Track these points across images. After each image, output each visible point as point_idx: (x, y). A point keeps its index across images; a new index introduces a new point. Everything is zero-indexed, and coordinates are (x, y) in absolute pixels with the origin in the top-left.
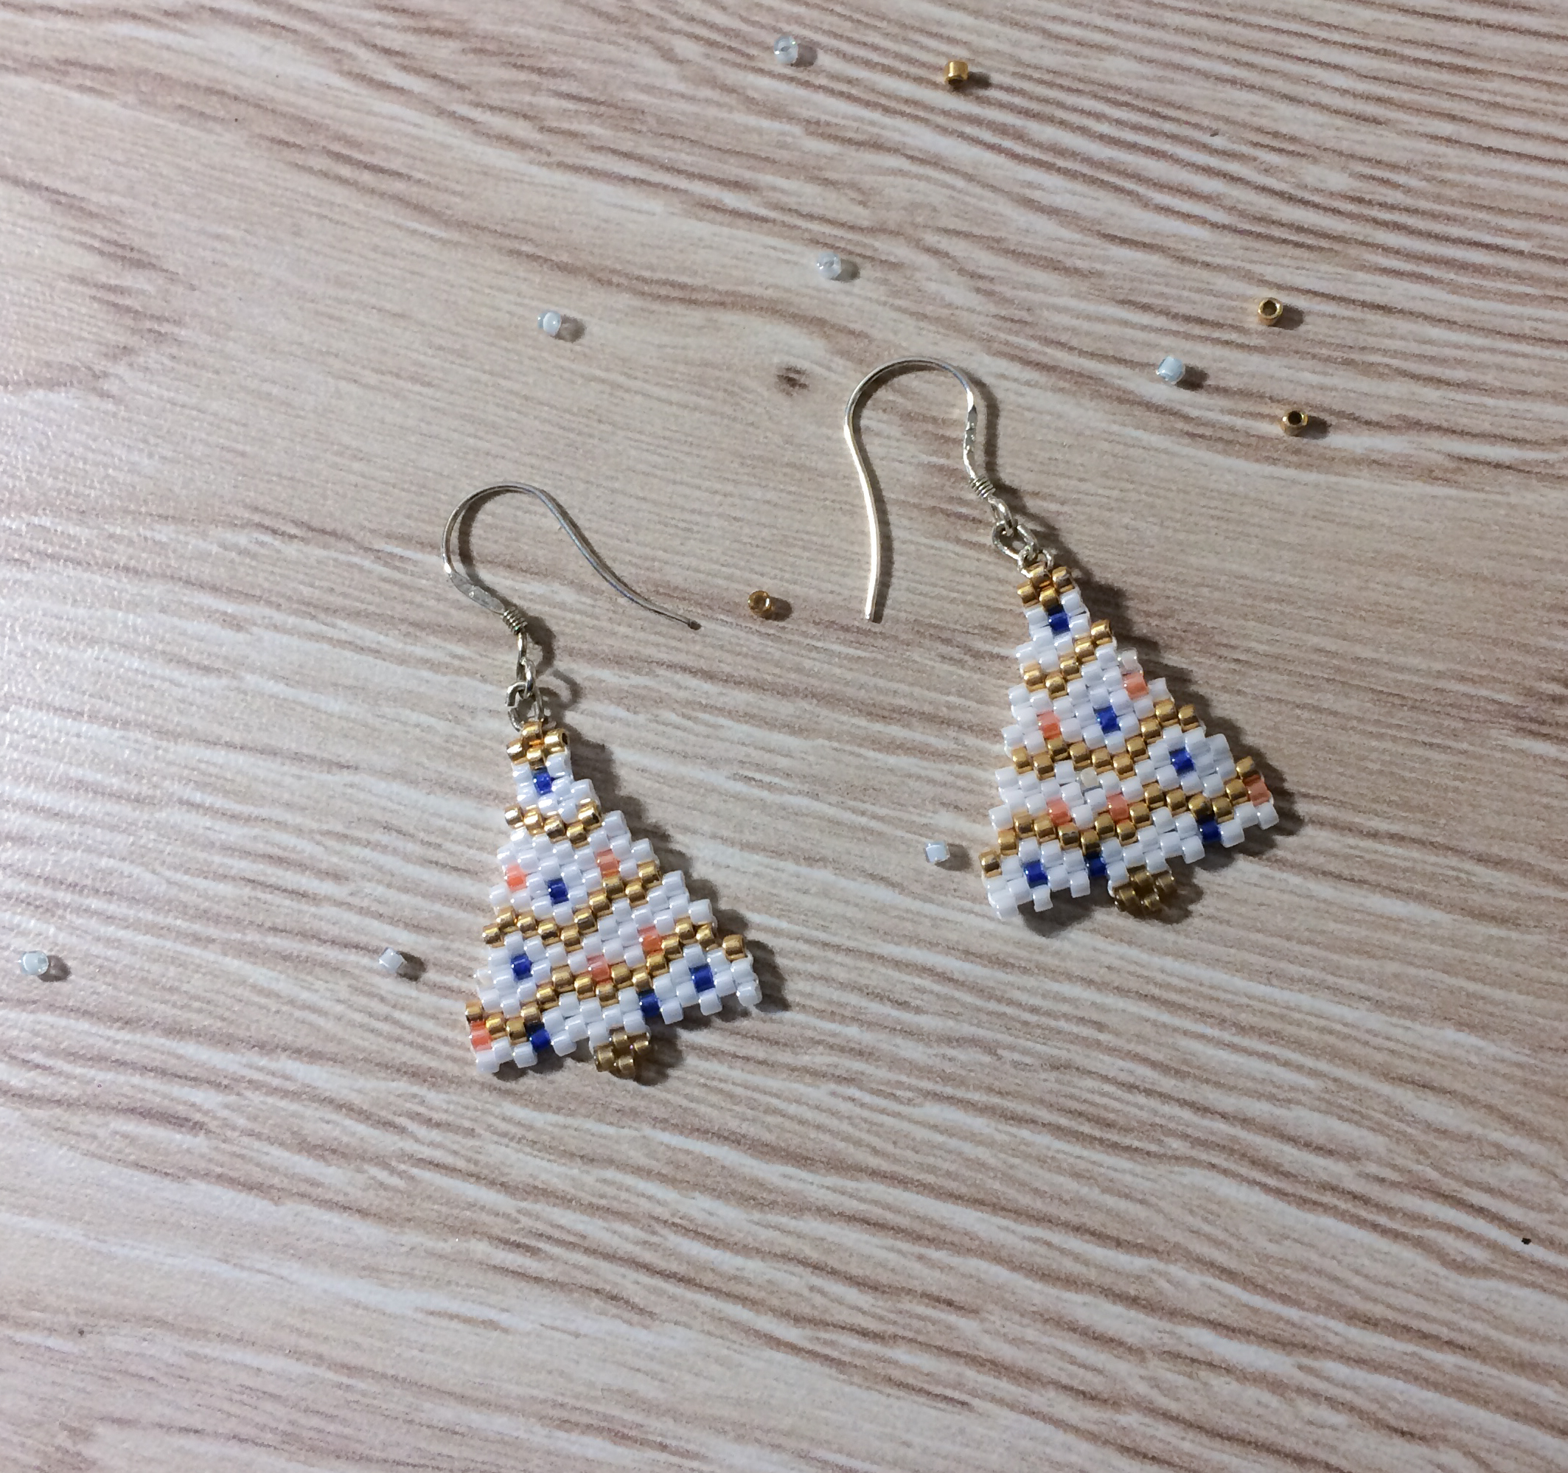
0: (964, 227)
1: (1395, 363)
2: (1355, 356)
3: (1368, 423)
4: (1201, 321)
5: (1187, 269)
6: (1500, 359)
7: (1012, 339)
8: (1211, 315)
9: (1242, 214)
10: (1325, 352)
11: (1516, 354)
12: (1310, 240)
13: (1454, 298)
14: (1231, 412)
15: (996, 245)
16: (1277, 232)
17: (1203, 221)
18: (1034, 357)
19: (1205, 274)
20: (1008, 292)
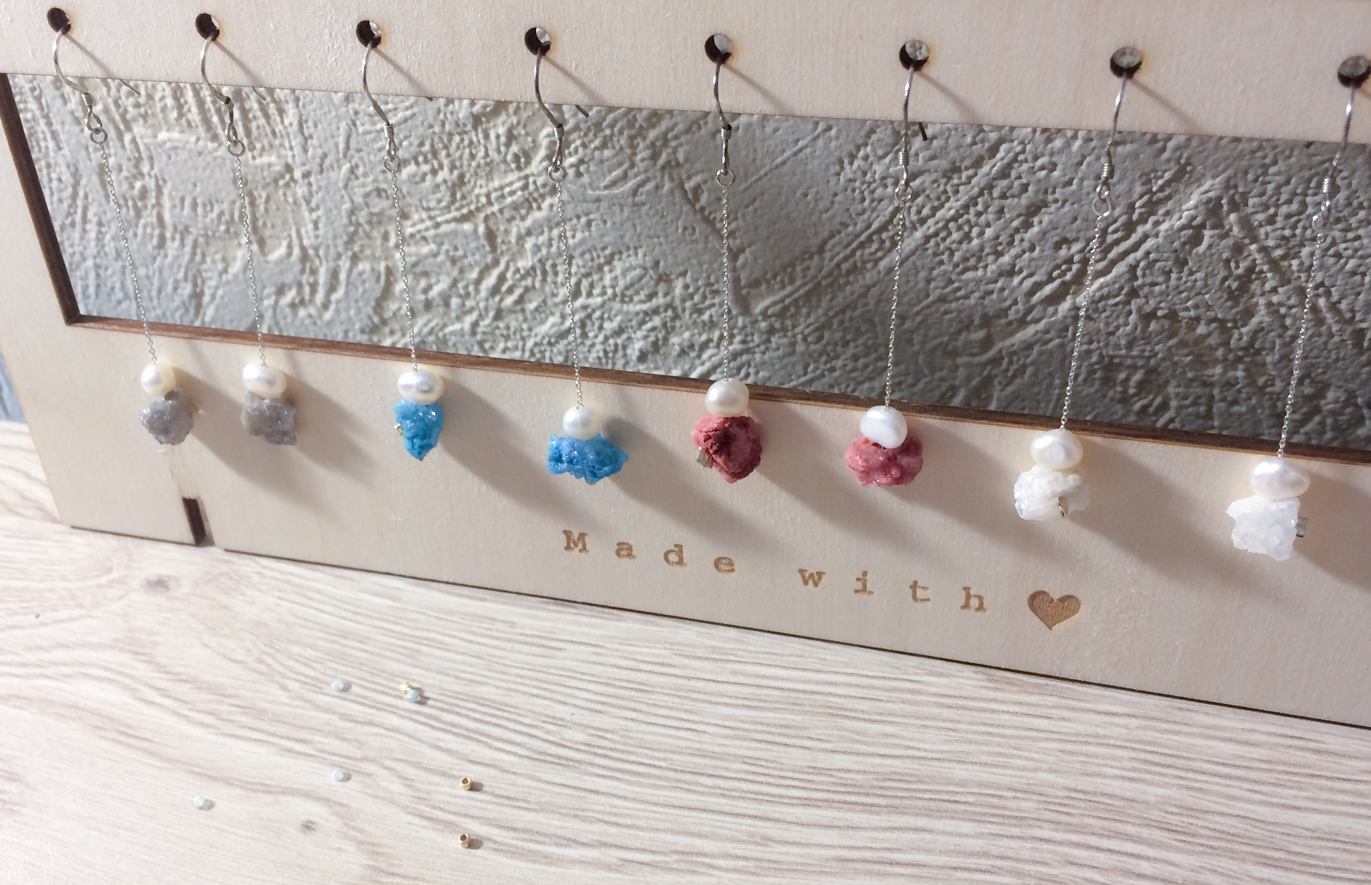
0: (404, 758)
1: (598, 816)
2: (580, 813)
3: (582, 844)
4: (508, 798)
5: (505, 775)
6: (647, 814)
7: (417, 806)
8: (512, 795)
9: (534, 751)
10: (565, 811)
11: (655, 812)
12: (564, 762)
13: (628, 787)
14: (517, 839)
15: (418, 765)
16: (549, 759)
17: (515, 754)
18: (427, 815)
19: (513, 777)
20: (419, 785)
